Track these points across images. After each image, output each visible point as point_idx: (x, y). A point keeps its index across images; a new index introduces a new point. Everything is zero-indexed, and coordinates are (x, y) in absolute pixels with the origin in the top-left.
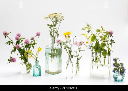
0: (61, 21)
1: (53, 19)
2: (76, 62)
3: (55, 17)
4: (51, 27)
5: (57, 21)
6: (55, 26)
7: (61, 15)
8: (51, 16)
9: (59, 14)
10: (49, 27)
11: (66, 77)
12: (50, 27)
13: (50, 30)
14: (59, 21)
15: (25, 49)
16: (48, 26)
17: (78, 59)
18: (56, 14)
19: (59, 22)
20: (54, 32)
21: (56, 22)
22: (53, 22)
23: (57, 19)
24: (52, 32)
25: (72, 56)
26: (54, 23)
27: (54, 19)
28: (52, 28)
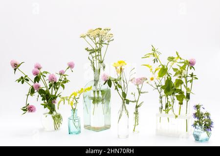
0: (108, 42)
1: (95, 39)
2: (135, 111)
3: (98, 35)
4: (93, 52)
5: (101, 42)
6: (99, 50)
7: (109, 32)
8: (92, 34)
9: (105, 30)
10: (88, 52)
11: (119, 136)
12: (91, 53)
13: (91, 58)
14: (106, 42)
15: (50, 91)
16: (88, 50)
17: (137, 107)
18: (100, 29)
19: (105, 44)
20: (98, 61)
21: (100, 44)
22: (96, 44)
23: (102, 38)
24: (95, 62)
25: (128, 102)
26: (98, 45)
27: (98, 39)
28: (94, 54)
